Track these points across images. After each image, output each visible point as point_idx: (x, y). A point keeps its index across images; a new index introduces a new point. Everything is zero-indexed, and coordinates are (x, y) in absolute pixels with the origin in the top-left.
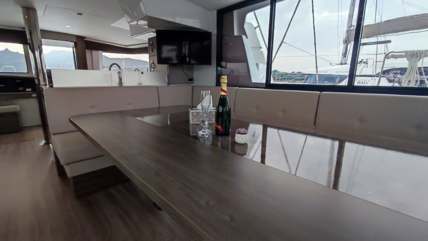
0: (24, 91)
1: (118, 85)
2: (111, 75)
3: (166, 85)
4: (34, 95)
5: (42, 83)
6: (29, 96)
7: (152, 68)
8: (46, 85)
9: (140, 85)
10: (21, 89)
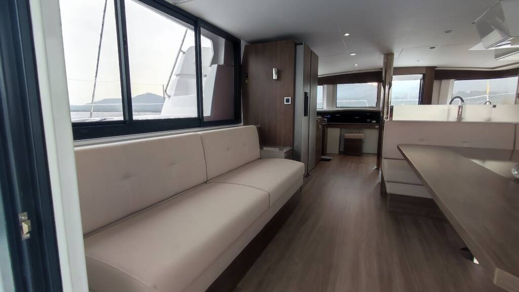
0: (371, 122)
1: (456, 120)
4: (377, 127)
5: (385, 116)
6: (372, 127)
8: (387, 118)
10: (369, 120)
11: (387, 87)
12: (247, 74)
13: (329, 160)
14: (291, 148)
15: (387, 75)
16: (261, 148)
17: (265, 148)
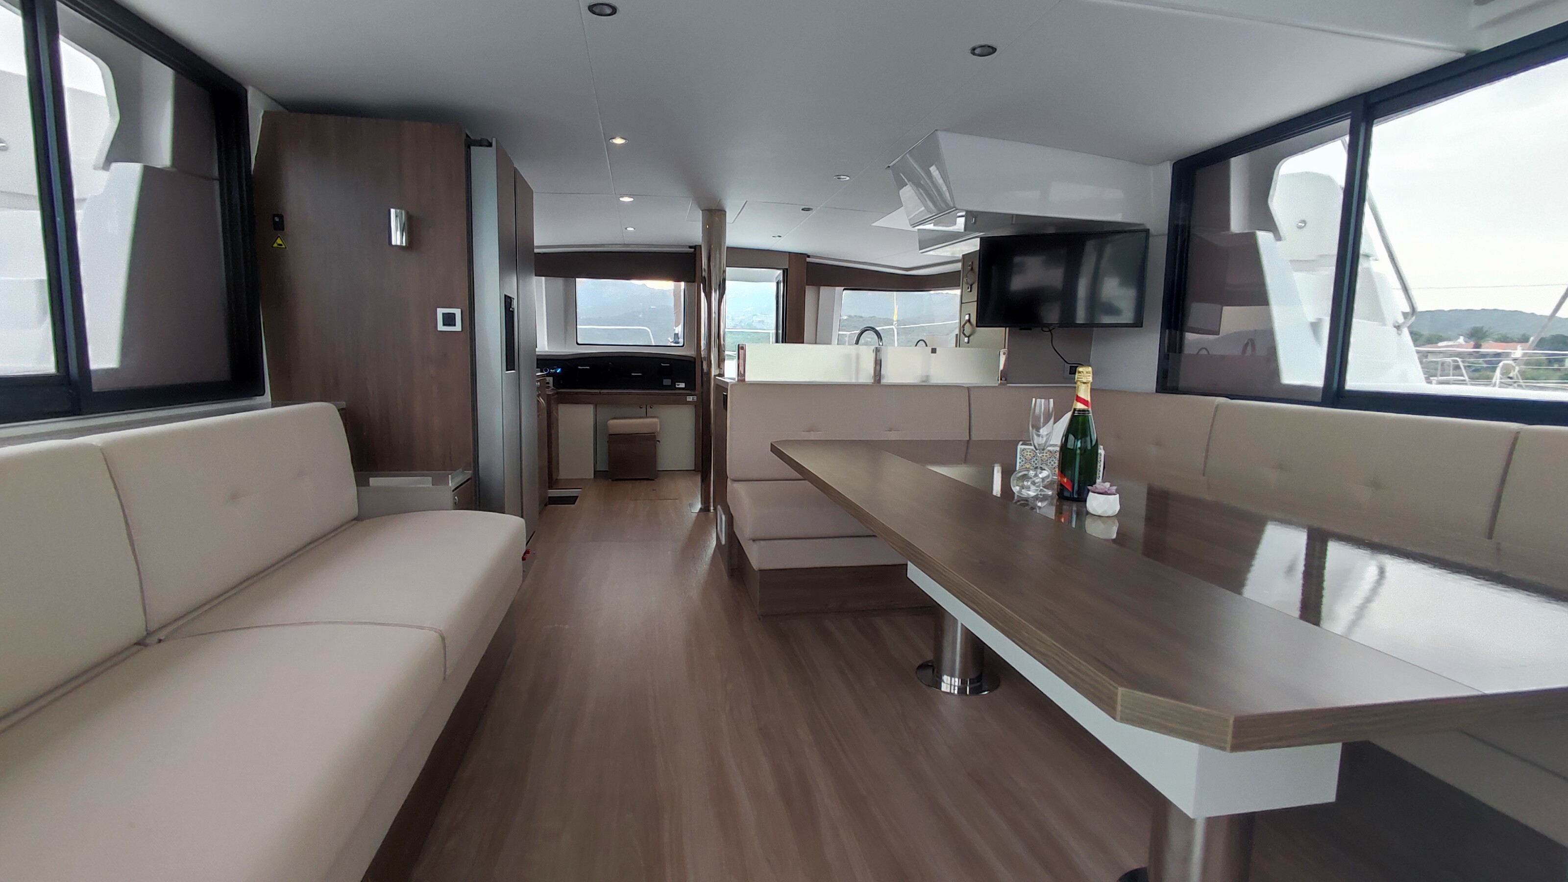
0: (672, 387)
1: (872, 381)
2: (858, 357)
3: (997, 385)
4: (691, 398)
6: (678, 400)
7: (966, 336)
9: (923, 381)
10: (667, 382)
11: (715, 296)
12: (281, 217)
13: (572, 500)
14: (469, 473)
15: (712, 264)
16: (361, 481)
17: (374, 481)
